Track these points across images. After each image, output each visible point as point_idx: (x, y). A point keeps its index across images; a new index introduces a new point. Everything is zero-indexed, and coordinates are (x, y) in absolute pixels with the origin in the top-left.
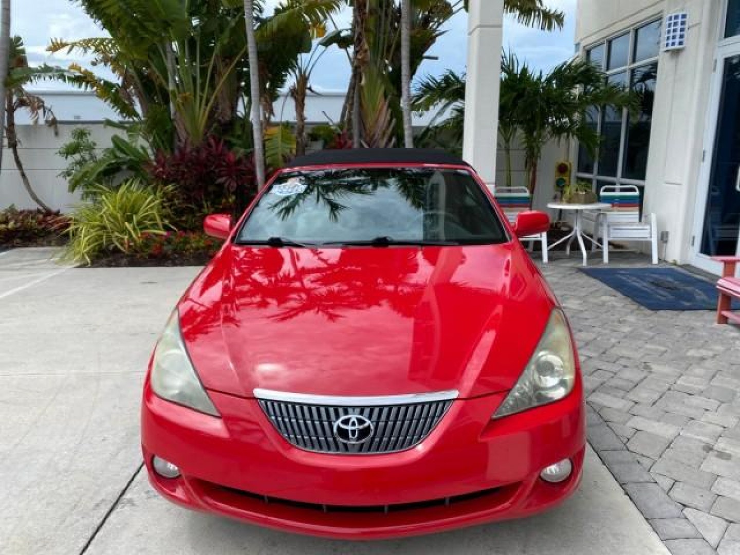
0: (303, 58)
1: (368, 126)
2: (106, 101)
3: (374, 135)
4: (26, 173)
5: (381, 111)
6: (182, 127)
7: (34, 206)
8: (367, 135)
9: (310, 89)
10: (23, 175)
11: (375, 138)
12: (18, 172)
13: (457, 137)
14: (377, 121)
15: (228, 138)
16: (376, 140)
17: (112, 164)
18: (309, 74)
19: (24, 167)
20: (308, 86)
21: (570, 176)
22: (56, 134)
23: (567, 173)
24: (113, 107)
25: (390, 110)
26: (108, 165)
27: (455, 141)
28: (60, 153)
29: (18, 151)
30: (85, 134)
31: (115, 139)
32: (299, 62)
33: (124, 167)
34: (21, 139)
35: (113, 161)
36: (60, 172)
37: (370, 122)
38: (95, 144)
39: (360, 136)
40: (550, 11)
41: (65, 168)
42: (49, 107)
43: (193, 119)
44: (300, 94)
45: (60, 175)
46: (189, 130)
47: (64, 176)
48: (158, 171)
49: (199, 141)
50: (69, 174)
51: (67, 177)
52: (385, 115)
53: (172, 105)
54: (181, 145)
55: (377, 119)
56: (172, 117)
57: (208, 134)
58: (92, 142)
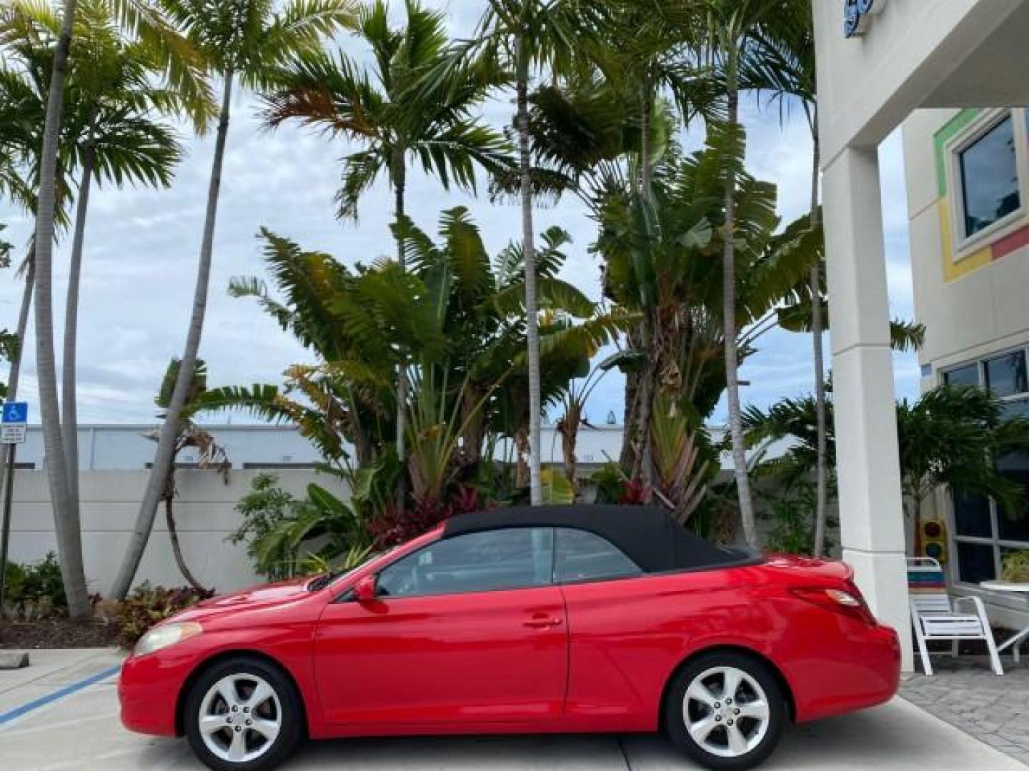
0: (577, 384)
1: (664, 469)
2: (310, 439)
3: (673, 482)
4: (179, 534)
5: (682, 451)
6: (417, 471)
7: (182, 583)
8: (663, 481)
9: (585, 422)
10: (175, 539)
11: (676, 484)
12: (168, 534)
13: (785, 485)
14: (677, 463)
15: (470, 485)
16: (677, 488)
17: (319, 522)
18: (583, 403)
19: (176, 527)
20: (583, 417)
21: (945, 541)
22: (226, 482)
23: (941, 537)
24: (319, 446)
25: (697, 449)
26: (314, 525)
27: (784, 489)
28: (240, 508)
29: (174, 505)
30: (270, 482)
31: (313, 488)
32: (571, 387)
33: (329, 526)
34: (179, 491)
36: (227, 535)
37: (667, 464)
38: (290, 496)
39: (653, 482)
40: (903, 323)
41: (235, 528)
42: (221, 446)
43: (432, 461)
44: (569, 428)
45: (228, 539)
46: (426, 476)
47: (234, 541)
48: (389, 532)
49: (436, 492)
50: (240, 537)
51: (238, 542)
52: (689, 456)
53: (400, 443)
54: (413, 496)
55: (678, 461)
56: (401, 458)
57: (448, 481)
58: (286, 494)
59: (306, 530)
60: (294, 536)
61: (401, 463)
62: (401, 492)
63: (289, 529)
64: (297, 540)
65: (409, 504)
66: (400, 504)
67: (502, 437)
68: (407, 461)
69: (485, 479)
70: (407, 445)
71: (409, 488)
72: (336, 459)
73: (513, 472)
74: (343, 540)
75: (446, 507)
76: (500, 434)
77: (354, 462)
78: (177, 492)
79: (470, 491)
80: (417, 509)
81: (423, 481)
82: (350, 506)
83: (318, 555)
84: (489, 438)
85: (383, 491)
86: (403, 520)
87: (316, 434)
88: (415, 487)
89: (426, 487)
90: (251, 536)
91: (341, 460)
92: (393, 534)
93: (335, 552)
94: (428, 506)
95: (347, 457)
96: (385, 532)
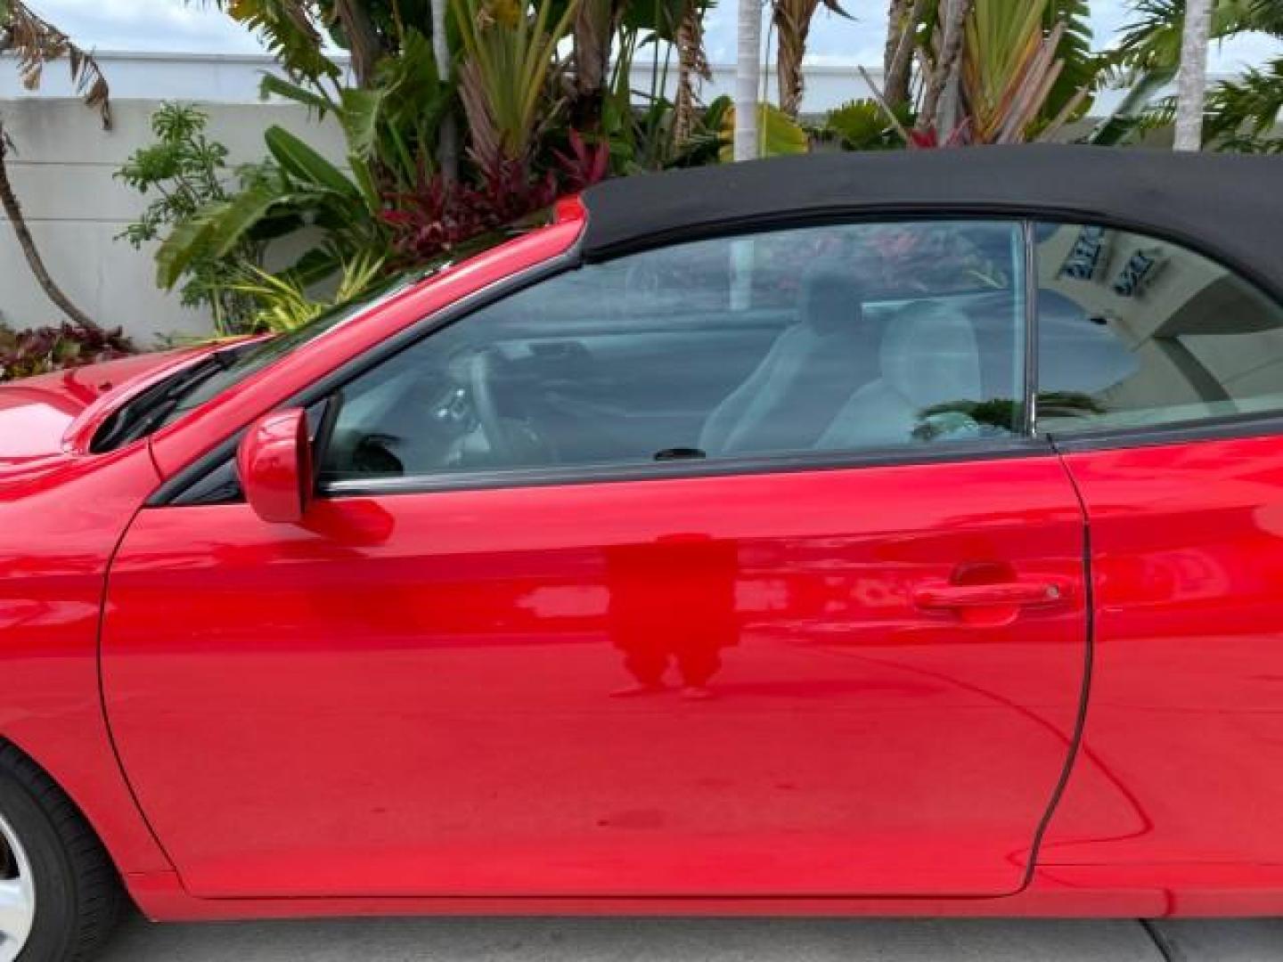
1: (980, 111)
2: (251, 27)
4: (31, 226)
5: (1024, 71)
6: (479, 105)
7: (54, 318)
10: (23, 234)
14: (1010, 94)
17: (278, 206)
22: (108, 124)
26: (269, 211)
28: (126, 173)
30: (188, 124)
31: (277, 140)
33: (308, 216)
34: (15, 139)
35: (284, 199)
36: (122, 227)
37: (990, 95)
38: (223, 151)
41: (137, 215)
43: (508, 78)
45: (124, 235)
46: (496, 115)
47: (134, 240)
48: (426, 230)
49: (519, 147)
50: (148, 233)
51: (143, 242)
52: (1041, 78)
53: (439, 43)
54: (474, 156)
55: (1013, 92)
56: (443, 74)
57: (543, 128)
58: (215, 144)
59: (249, 222)
60: (227, 233)
61: (443, 85)
62: (448, 149)
63: (218, 217)
64: (232, 241)
65: (466, 171)
66: (449, 173)
67: (650, 39)
68: (455, 78)
69: (617, 126)
70: (455, 44)
71: (464, 138)
72: (313, 79)
73: (665, 121)
74: (341, 241)
75: (542, 181)
76: (643, 33)
77: (349, 80)
78: (10, 144)
79: (591, 149)
80: (485, 182)
81: (493, 123)
82: (351, 175)
83: (279, 276)
84: (622, 38)
85: (412, 146)
86: (454, 206)
87: (262, 18)
88: (476, 135)
89: (498, 136)
90: (164, 230)
91: (324, 79)
92: (434, 232)
93: (323, 266)
94: (506, 175)
95: (334, 72)
96: (418, 229)
